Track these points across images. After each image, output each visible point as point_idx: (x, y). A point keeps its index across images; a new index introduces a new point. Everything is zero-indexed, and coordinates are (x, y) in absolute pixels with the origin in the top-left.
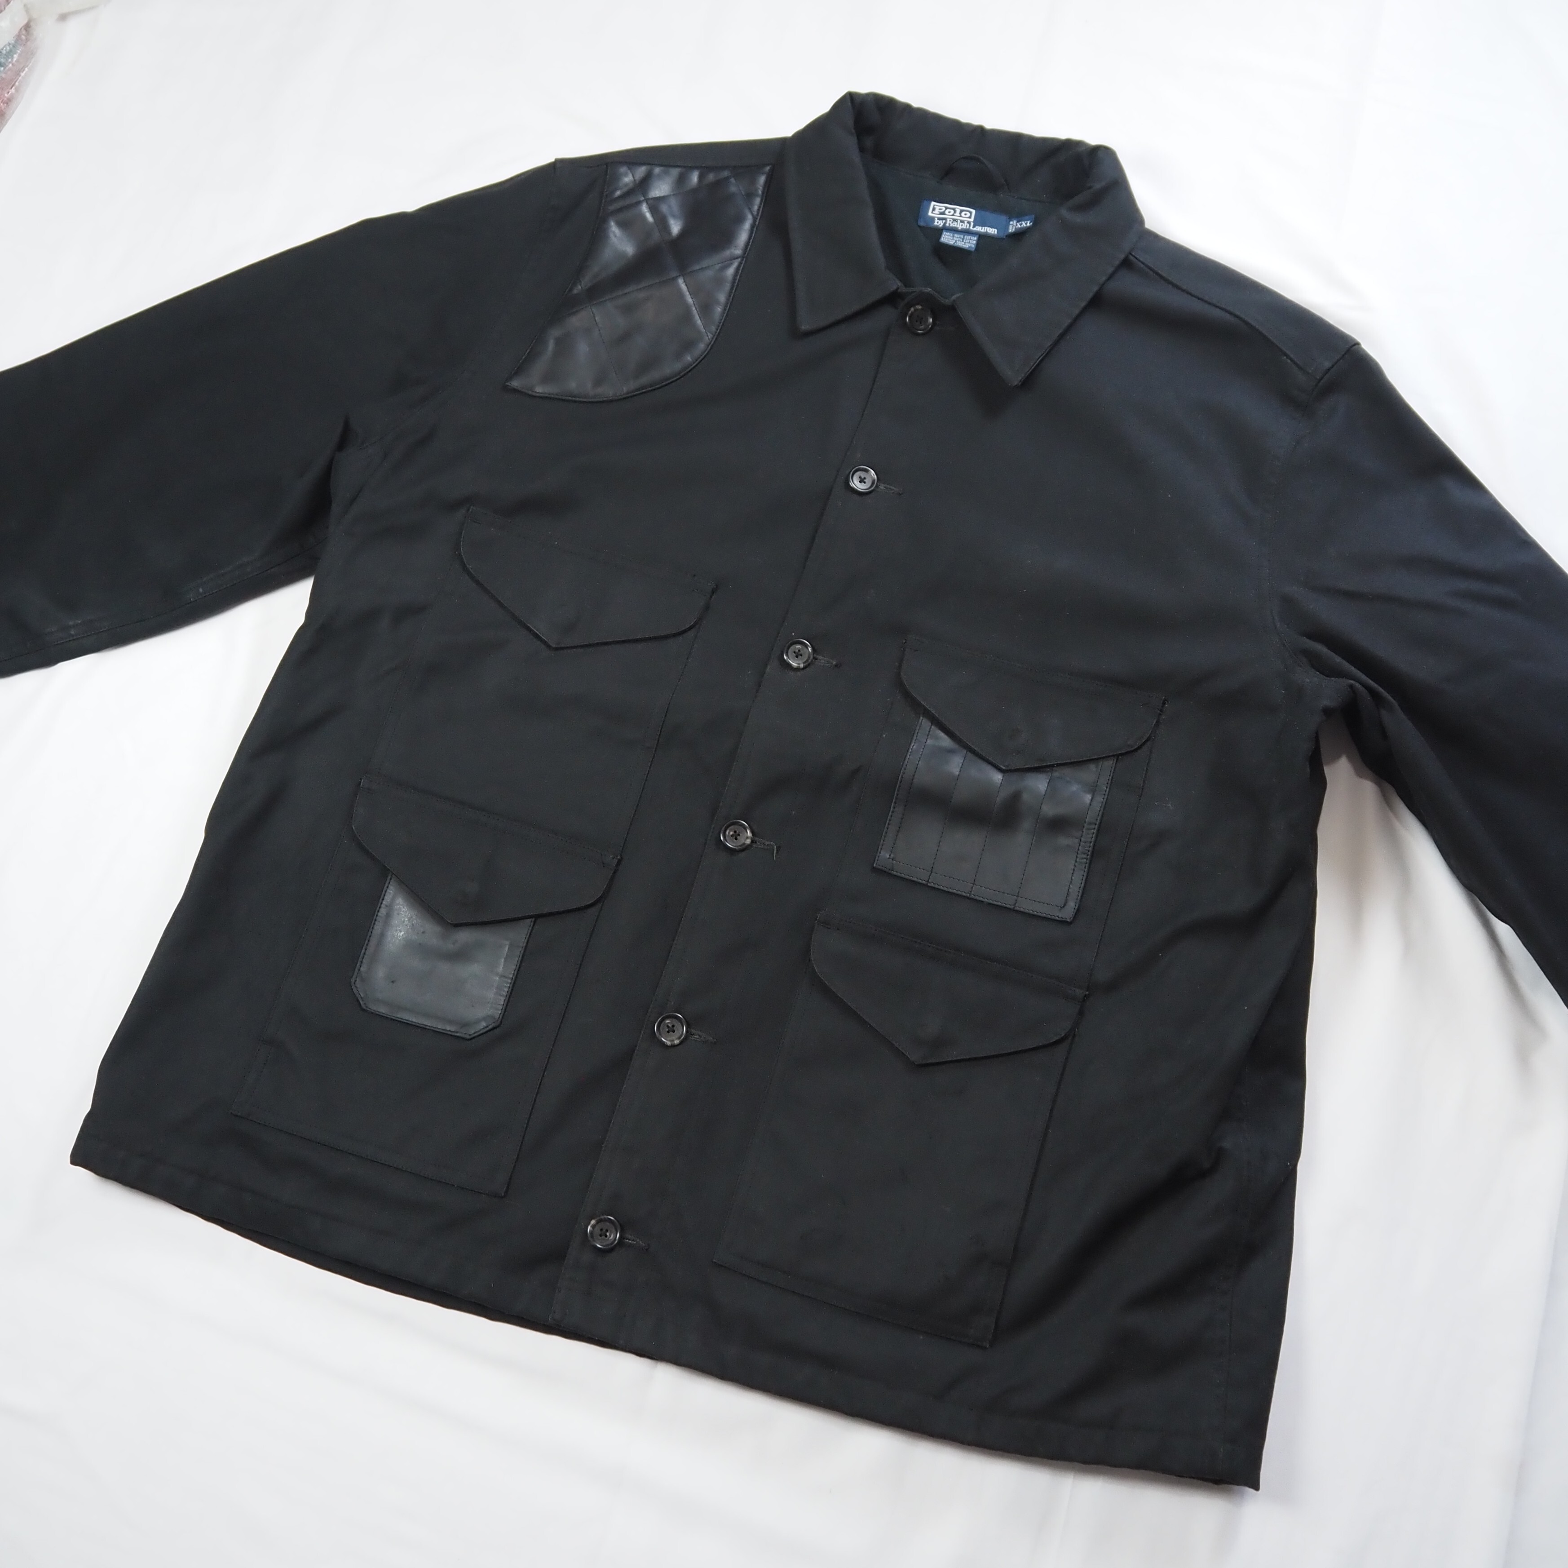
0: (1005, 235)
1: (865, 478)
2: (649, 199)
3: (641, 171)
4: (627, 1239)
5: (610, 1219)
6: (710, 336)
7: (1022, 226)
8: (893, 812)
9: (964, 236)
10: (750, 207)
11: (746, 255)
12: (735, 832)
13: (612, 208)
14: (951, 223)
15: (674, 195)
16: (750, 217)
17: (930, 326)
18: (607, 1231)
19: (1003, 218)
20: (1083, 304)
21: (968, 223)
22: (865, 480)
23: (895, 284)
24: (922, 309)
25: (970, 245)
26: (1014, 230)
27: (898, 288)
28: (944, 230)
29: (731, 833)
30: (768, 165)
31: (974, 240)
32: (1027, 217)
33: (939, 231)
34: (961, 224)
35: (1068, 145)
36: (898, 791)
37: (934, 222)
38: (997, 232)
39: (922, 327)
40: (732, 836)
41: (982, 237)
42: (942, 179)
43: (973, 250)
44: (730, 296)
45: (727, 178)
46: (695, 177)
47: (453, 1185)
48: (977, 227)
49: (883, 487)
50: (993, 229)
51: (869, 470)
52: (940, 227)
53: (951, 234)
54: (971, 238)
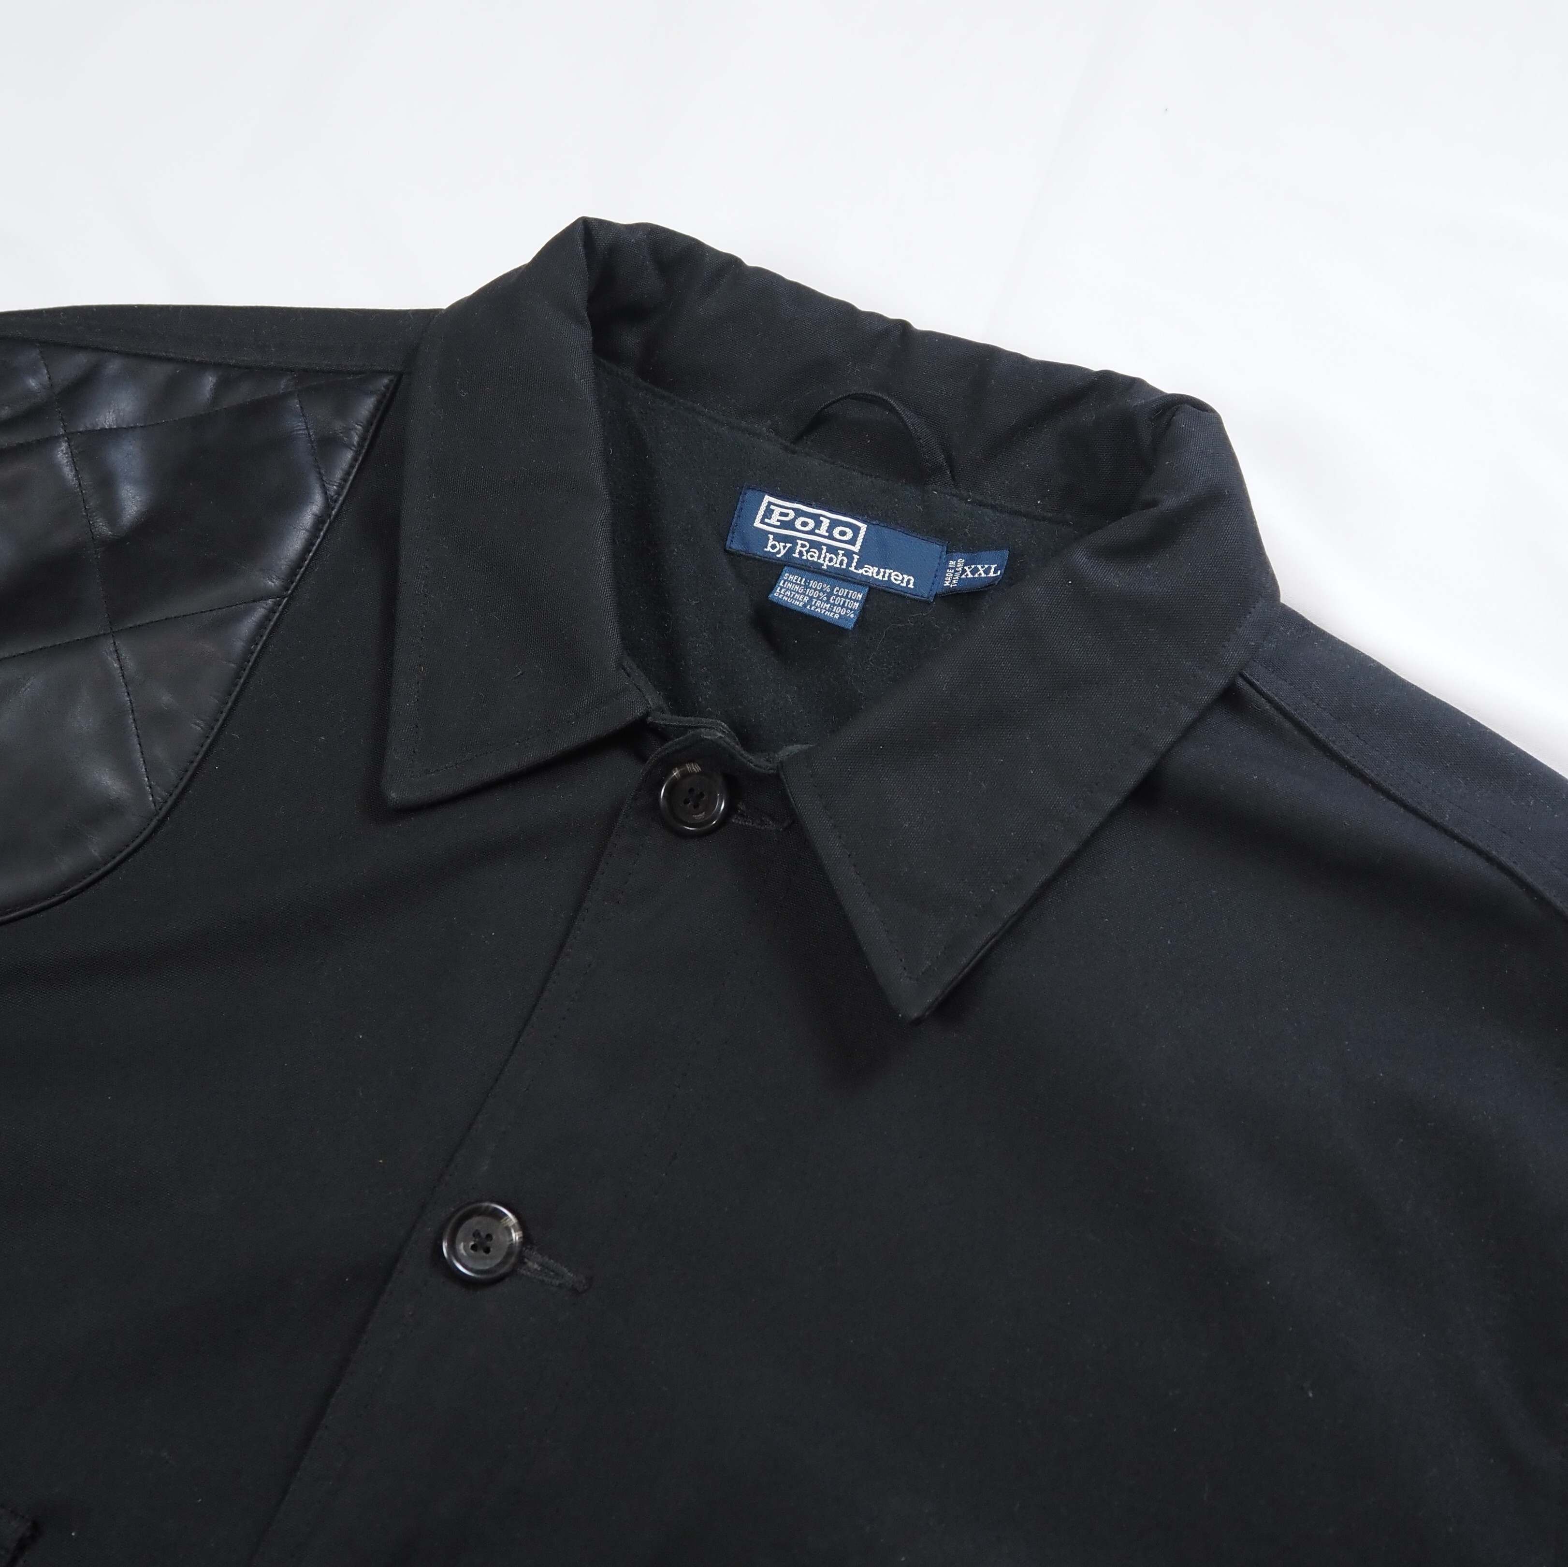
0: (934, 592)
1: (487, 1238)
2: (79, 431)
3: (81, 361)
6: (160, 795)
7: (977, 575)
9: (831, 589)
10: (323, 471)
11: (289, 592)
14: (805, 553)
15: (143, 427)
16: (319, 497)
17: (719, 818)
19: (932, 550)
20: (1112, 802)
21: (843, 555)
22: (488, 1244)
23: (644, 701)
24: (699, 773)
25: (844, 612)
26: (955, 581)
27: (648, 714)
28: (784, 569)
30: (385, 373)
31: (855, 600)
32: (992, 554)
33: (773, 571)
34: (829, 556)
38: (915, 584)
39: (697, 819)
41: (876, 593)
42: (798, 439)
43: (850, 626)
44: (231, 694)
45: (286, 396)
46: (205, 389)
48: (865, 566)
49: (536, 1266)
50: (905, 576)
51: (505, 1215)
52: (779, 559)
53: (801, 581)
54: (848, 593)
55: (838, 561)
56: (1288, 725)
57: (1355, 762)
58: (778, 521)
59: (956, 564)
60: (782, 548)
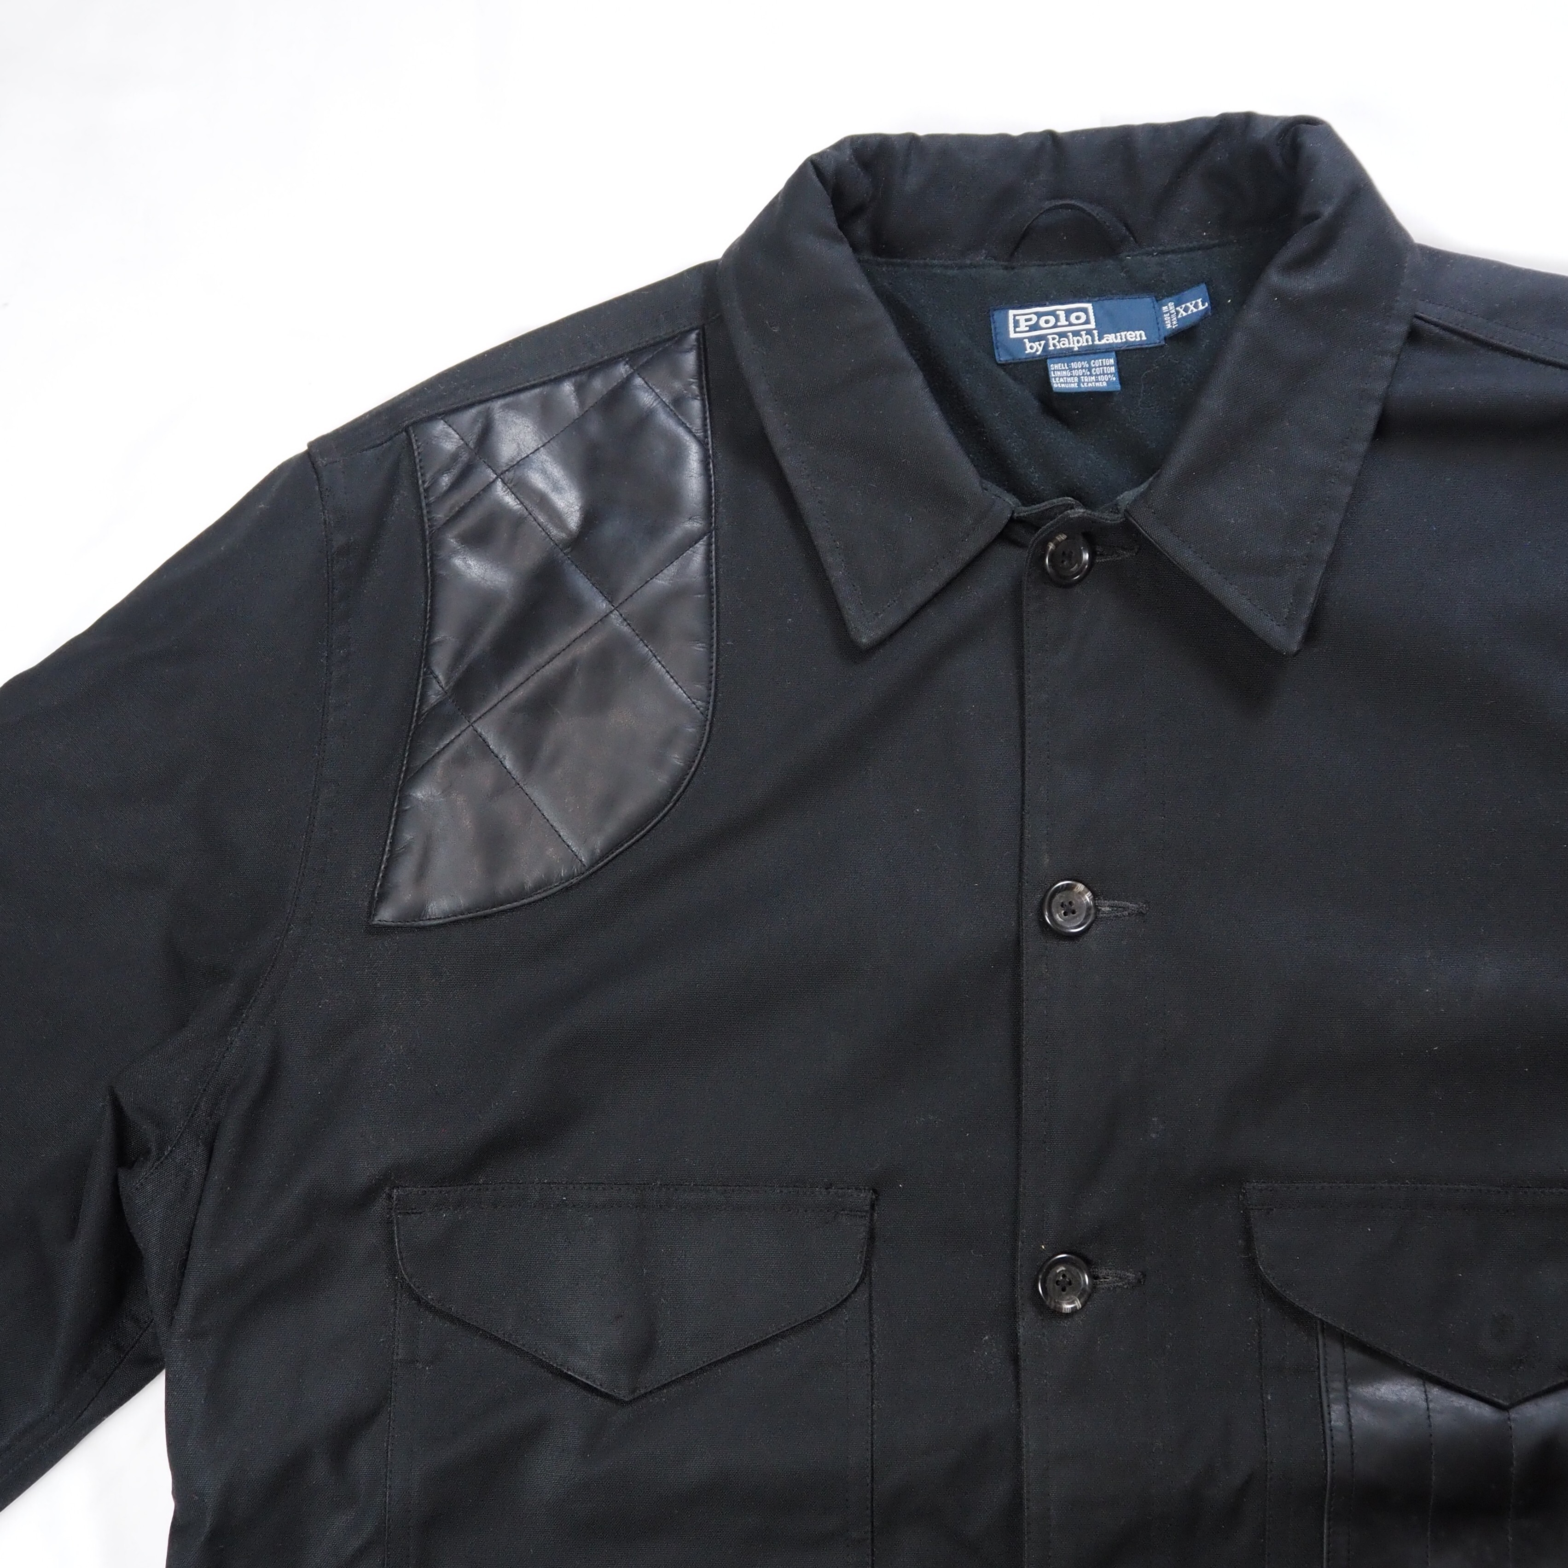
0: (1162, 337)
1: (1071, 904)
2: (500, 470)
7: (1190, 312)
10: (687, 425)
11: (713, 523)
13: (442, 516)
14: (1057, 344)
15: (542, 443)
16: (692, 444)
17: (1087, 566)
19: (1146, 303)
21: (1086, 334)
22: (1072, 908)
23: (1006, 504)
24: (1067, 539)
25: (1106, 378)
26: (1175, 323)
27: (1012, 512)
28: (1048, 361)
30: (691, 330)
31: (1110, 366)
32: (1195, 290)
33: (1043, 367)
34: (1075, 339)
38: (1145, 336)
39: (1074, 570)
41: (1121, 354)
42: (1012, 258)
43: (1118, 387)
45: (629, 379)
46: (569, 397)
48: (1105, 336)
49: (1108, 909)
50: (1137, 332)
51: (1074, 885)
52: (1040, 356)
53: (1064, 366)
54: (1102, 362)
55: (1085, 341)
56: (1455, 338)
58: (1026, 326)
59: (1168, 307)
60: (1038, 346)
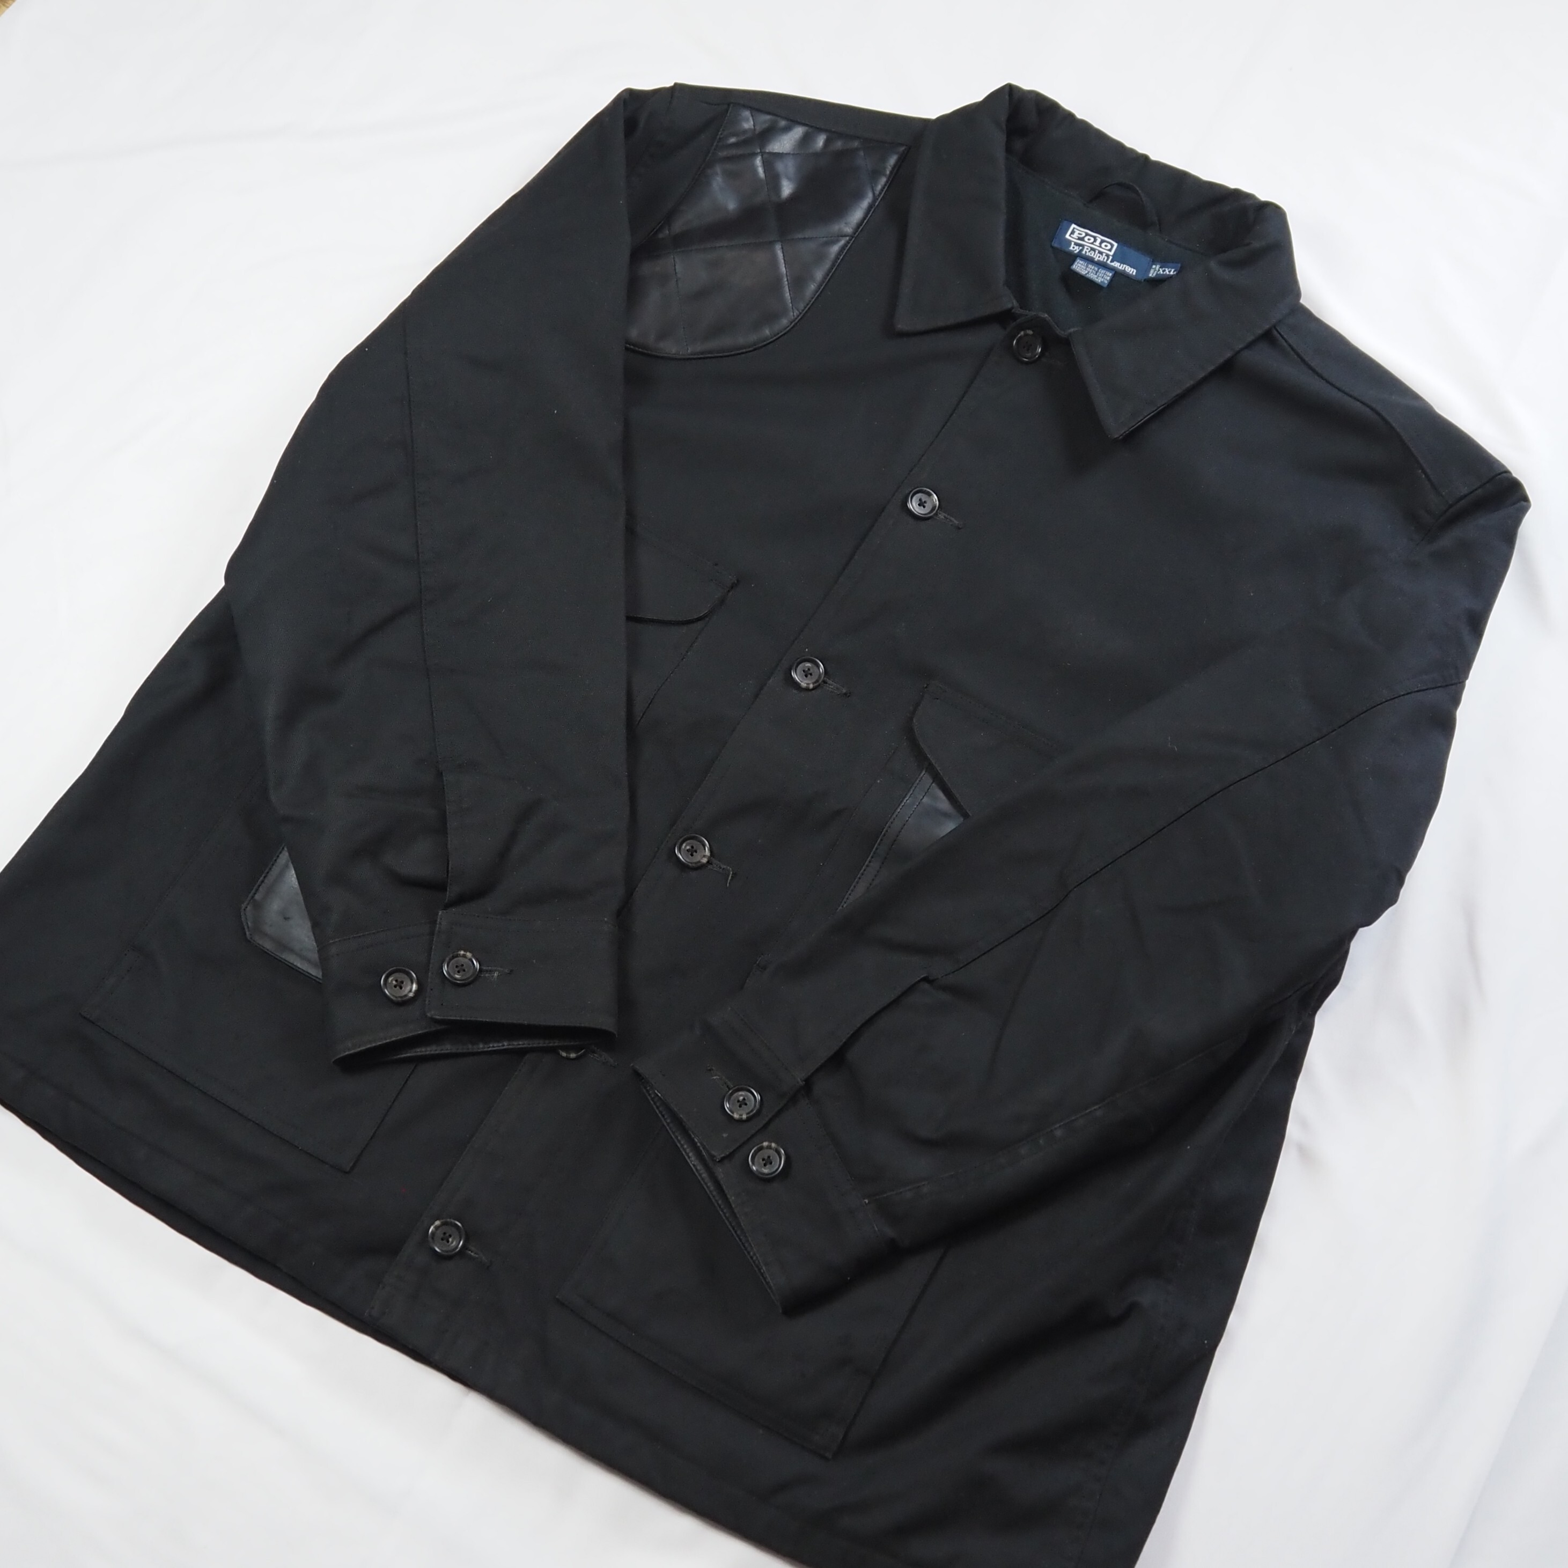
0: (1145, 278)
1: (925, 502)
2: (765, 153)
3: (765, 118)
4: (469, 1250)
5: (457, 1225)
6: (796, 313)
7: (1165, 273)
8: (867, 866)
9: (1098, 269)
10: (873, 185)
11: (856, 235)
12: (692, 847)
13: (723, 154)
15: (793, 154)
16: (870, 195)
17: (1037, 356)
18: (450, 1236)
19: (1145, 259)
20: (1211, 368)
21: (1106, 255)
22: (925, 504)
23: (1009, 302)
24: (1032, 335)
25: (1103, 280)
26: (1154, 275)
27: (1012, 308)
28: (1078, 258)
29: (688, 847)
30: (902, 145)
31: (1108, 276)
32: (1172, 265)
33: (1073, 257)
34: (1099, 255)
35: (1237, 195)
36: (879, 844)
37: (1070, 247)
38: (1136, 273)
39: (1029, 355)
40: (688, 850)
41: (1117, 274)
42: (1091, 201)
43: (1105, 286)
44: (828, 275)
45: (857, 149)
46: (820, 141)
47: (298, 1148)
48: (1115, 262)
49: (943, 516)
50: (1132, 269)
51: (932, 495)
52: (1075, 253)
54: (1106, 272)
56: (1292, 353)
57: (1320, 371)
60: (1077, 249)
